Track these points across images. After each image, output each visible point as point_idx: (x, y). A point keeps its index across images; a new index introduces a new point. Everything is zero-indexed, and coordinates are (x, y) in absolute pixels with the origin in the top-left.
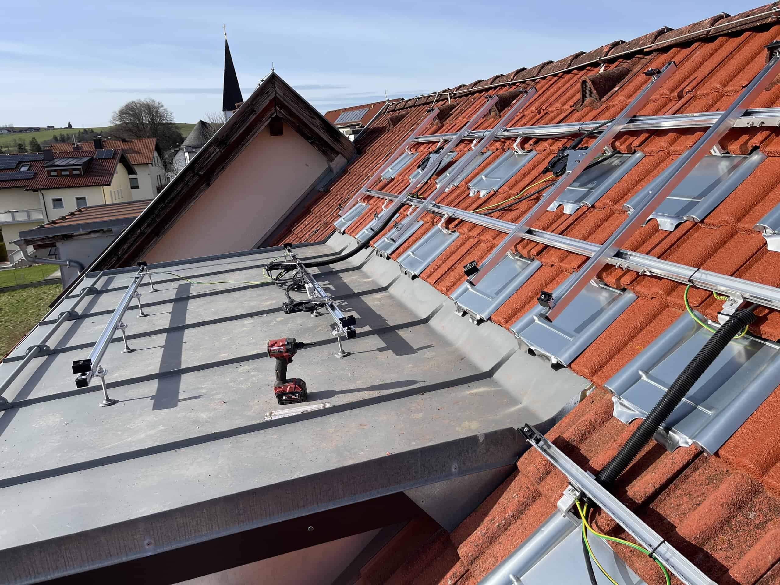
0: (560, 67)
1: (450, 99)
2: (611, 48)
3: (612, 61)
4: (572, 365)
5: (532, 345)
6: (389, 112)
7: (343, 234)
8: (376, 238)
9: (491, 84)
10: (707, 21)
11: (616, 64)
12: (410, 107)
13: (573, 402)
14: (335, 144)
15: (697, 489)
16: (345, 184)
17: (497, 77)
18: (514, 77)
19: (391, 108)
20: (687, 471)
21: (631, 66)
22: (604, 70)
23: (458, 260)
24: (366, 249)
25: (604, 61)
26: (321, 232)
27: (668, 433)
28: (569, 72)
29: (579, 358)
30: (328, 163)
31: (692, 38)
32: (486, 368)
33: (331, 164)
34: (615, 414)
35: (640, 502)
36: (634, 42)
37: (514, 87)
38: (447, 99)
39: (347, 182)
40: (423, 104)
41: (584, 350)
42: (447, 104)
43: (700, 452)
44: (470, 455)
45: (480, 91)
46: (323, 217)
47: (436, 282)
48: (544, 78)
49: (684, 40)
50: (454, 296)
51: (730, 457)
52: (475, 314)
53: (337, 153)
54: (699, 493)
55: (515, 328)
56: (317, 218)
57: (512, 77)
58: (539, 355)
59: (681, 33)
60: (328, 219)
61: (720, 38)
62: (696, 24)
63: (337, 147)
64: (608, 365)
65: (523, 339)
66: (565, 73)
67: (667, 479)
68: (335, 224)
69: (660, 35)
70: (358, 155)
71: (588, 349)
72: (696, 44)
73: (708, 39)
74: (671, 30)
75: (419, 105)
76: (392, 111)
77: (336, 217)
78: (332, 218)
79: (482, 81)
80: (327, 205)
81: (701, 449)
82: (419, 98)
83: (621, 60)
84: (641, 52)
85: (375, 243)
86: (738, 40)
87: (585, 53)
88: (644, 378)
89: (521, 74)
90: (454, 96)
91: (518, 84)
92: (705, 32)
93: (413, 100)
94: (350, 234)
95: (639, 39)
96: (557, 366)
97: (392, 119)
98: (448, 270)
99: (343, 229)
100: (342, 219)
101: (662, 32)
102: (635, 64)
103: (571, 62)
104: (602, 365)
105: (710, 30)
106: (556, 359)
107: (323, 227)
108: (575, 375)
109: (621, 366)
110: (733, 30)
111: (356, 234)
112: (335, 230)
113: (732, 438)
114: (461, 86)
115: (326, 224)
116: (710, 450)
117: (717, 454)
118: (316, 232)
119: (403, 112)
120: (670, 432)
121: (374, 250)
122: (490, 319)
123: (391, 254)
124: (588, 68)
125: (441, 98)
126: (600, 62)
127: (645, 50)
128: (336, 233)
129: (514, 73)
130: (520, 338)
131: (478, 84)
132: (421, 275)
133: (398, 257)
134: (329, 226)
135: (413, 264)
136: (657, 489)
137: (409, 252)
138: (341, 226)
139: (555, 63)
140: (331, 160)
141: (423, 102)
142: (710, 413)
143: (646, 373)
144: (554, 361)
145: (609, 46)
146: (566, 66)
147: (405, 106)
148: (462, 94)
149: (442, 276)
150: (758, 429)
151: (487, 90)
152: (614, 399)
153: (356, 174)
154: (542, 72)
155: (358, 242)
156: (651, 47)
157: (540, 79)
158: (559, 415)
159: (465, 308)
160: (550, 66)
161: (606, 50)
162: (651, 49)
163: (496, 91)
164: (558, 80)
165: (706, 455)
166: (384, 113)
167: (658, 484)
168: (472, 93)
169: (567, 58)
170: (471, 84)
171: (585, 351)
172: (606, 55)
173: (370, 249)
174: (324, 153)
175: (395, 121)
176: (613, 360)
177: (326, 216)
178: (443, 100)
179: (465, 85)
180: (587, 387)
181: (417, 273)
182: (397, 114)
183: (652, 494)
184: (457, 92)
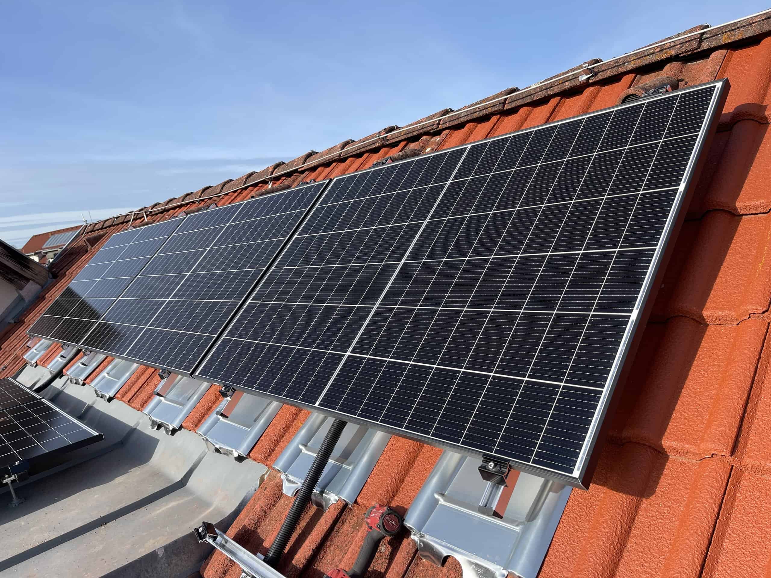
0: (237, 185)
1: (147, 217)
2: (275, 169)
3: (277, 179)
4: (251, 454)
5: (217, 444)
6: (88, 233)
7: (35, 367)
8: (69, 365)
9: (183, 201)
10: (338, 146)
11: (281, 181)
12: (109, 227)
13: (253, 489)
14: (24, 271)
15: (346, 539)
16: (39, 312)
17: (188, 195)
18: (201, 194)
19: (90, 228)
20: (338, 525)
21: (291, 183)
22: (272, 186)
23: (152, 373)
24: (60, 378)
25: (271, 179)
26: (9, 369)
27: (322, 495)
28: (246, 188)
29: (256, 447)
30: (18, 293)
31: (330, 160)
32: (178, 477)
33: (21, 292)
34: (284, 491)
35: (301, 567)
36: (290, 163)
37: (203, 203)
38: (143, 217)
39: (41, 309)
40: (122, 223)
41: (260, 438)
42: (144, 222)
43: (346, 505)
45: (174, 208)
46: (12, 351)
47: (130, 400)
48: (227, 194)
49: (325, 161)
50: (147, 410)
51: (365, 502)
52: (168, 425)
53: (28, 280)
54: (346, 543)
55: (202, 429)
56: (6, 353)
57: (199, 194)
58: (224, 454)
59: (322, 156)
60: (18, 352)
61: (349, 159)
62: (331, 148)
63: (27, 274)
64: (278, 446)
65: (209, 439)
66: (243, 189)
67: (322, 538)
68: (25, 357)
69: (309, 157)
70: (54, 280)
71: (263, 436)
72: (334, 164)
73: (341, 160)
74: (317, 153)
75: (118, 225)
76: (91, 232)
77: (28, 349)
78: (23, 350)
79: (175, 199)
80: (18, 338)
81: (344, 502)
82: (117, 218)
83: (284, 178)
84: (296, 171)
85: (67, 370)
86: (360, 160)
87: (256, 172)
88: (304, 450)
89: (207, 192)
90: (150, 214)
91: (206, 200)
92: (338, 155)
93: (110, 220)
94: (43, 365)
95: (294, 161)
96: (240, 459)
97: (88, 240)
98: (142, 385)
99: (33, 362)
100: (33, 350)
101: (309, 155)
102: (294, 181)
103: (246, 180)
104: (272, 450)
105: (341, 153)
106: (237, 453)
107: (13, 362)
108: (255, 462)
109: (288, 442)
110: (356, 152)
111: (48, 364)
112: (27, 363)
113: (366, 485)
114: (156, 205)
115: (17, 358)
116: (350, 502)
117: (356, 502)
118: (3, 370)
119: (102, 232)
120: (324, 495)
121: (69, 379)
122: (181, 427)
123: (85, 379)
124: (260, 185)
125: (139, 216)
126: (268, 180)
127: (299, 170)
128: (28, 367)
129: (201, 191)
130: (207, 440)
131: (171, 202)
132: (116, 396)
133: (92, 381)
134: (20, 360)
135: (109, 385)
136: (314, 550)
137: (104, 374)
138: (32, 359)
139: (233, 181)
140: (21, 288)
141: (121, 222)
142: (350, 468)
143: (305, 446)
144: (236, 455)
145: (273, 167)
146: (242, 184)
147: (103, 226)
148: (158, 212)
149: (136, 392)
150: (382, 471)
151: (180, 206)
152: (283, 477)
153: (51, 300)
154: (224, 189)
155: (51, 372)
156: (303, 167)
157: (223, 196)
158: (241, 506)
159: (158, 421)
160: (230, 184)
161: (271, 170)
162: (303, 169)
163: (187, 207)
164: (237, 195)
165: (350, 506)
166: (82, 234)
167: (315, 545)
168: (168, 210)
169: (242, 177)
170: (165, 202)
171: (262, 438)
172: (272, 174)
173: (64, 378)
174: (11, 281)
175: (94, 241)
176: (282, 441)
177: (16, 349)
178: (140, 218)
179: (160, 203)
180: (265, 472)
181: (111, 394)
182: (96, 234)
183: (310, 556)
184: (153, 210)
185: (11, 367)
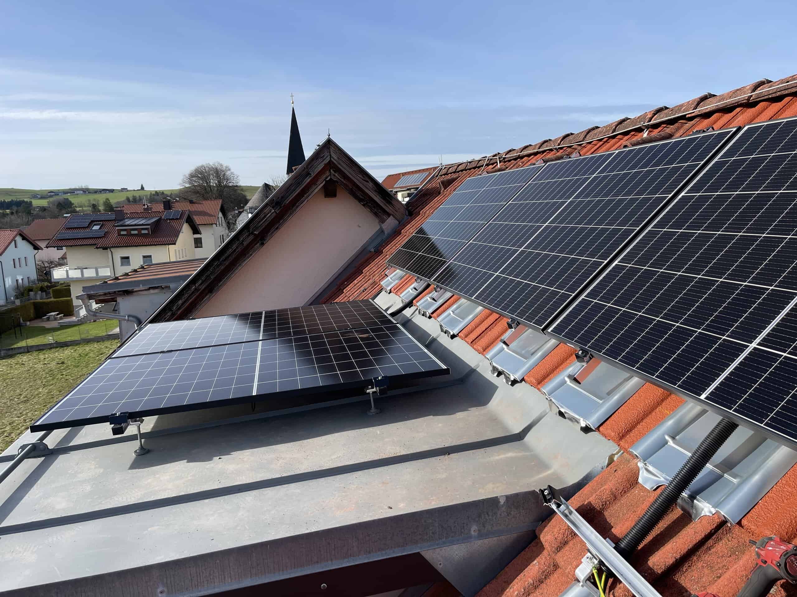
0: (605, 133)
1: (500, 163)
2: (655, 114)
3: (656, 126)
4: (601, 429)
5: (562, 407)
6: (441, 176)
7: (389, 293)
8: (419, 297)
9: (539, 148)
10: (748, 87)
11: (660, 129)
12: (462, 171)
13: (600, 466)
14: (386, 206)
15: (719, 561)
16: (395, 245)
17: (545, 142)
18: (561, 142)
19: (444, 171)
20: (710, 542)
21: (673, 131)
22: (648, 134)
23: (496, 320)
24: (410, 308)
25: (648, 127)
26: (368, 291)
27: (693, 502)
28: (614, 137)
29: (608, 422)
30: (380, 225)
31: (733, 104)
32: (517, 429)
33: (382, 225)
34: (640, 480)
35: (659, 572)
36: (677, 108)
37: (561, 151)
38: (497, 162)
39: (397, 243)
40: (474, 168)
41: (613, 414)
42: (496, 167)
43: (724, 523)
44: (490, 517)
45: (529, 155)
46: (372, 276)
47: (473, 341)
48: (590, 143)
49: (726, 106)
50: (489, 355)
51: (753, 527)
52: (509, 375)
53: (389, 215)
54: (721, 565)
55: (547, 388)
56: (366, 277)
57: (559, 142)
58: (569, 419)
59: (723, 99)
60: (376, 278)
61: (761, 104)
62: (738, 90)
63: (388, 209)
64: (636, 429)
65: (553, 400)
66: (610, 138)
67: (688, 549)
68: (382, 283)
69: (703, 101)
70: (409, 217)
71: (617, 412)
72: (738, 110)
73: (749, 104)
74: (714, 96)
75: (470, 169)
76: (444, 175)
77: (384, 277)
78: (380, 277)
79: (530, 145)
80: (377, 265)
81: (723, 518)
82: (470, 162)
83: (665, 125)
84: (683, 117)
85: (417, 302)
86: (779, 105)
87: (629, 119)
88: (671, 443)
89: (567, 139)
90: (503, 160)
91: (565, 148)
92: (747, 98)
93: (464, 164)
94: (396, 293)
95: (681, 106)
96: (586, 430)
97: (443, 183)
98: (486, 329)
99: (389, 288)
100: (389, 278)
101: (704, 99)
102: (678, 129)
103: (616, 128)
104: (629, 431)
105: (751, 96)
106: (585, 423)
107: (371, 286)
108: (604, 438)
109: (649, 429)
110: (774, 95)
111: (401, 293)
112: (382, 289)
113: (756, 507)
114: (510, 151)
115: (374, 283)
116: (732, 520)
117: (739, 523)
118: (364, 291)
119: (454, 176)
120: (695, 501)
121: (417, 309)
122: (523, 380)
123: (433, 313)
124: (632, 133)
125: (491, 162)
126: (643, 128)
127: (687, 116)
128: (383, 292)
129: (561, 138)
130: (551, 400)
131: (527, 149)
132: (459, 334)
133: (438, 316)
134: (377, 285)
135: (453, 323)
136: (677, 559)
137: (450, 311)
138: (388, 286)
139: (600, 129)
140: (382, 221)
141: (474, 166)
142: (735, 481)
143: (673, 438)
144: (583, 424)
145: (653, 112)
146: (611, 132)
147: (456, 169)
148: (512, 158)
149: (480, 335)
150: (782, 498)
151: (535, 154)
152: (640, 465)
153: (405, 235)
154: (588, 137)
155: (402, 301)
156: (694, 112)
157: (586, 144)
158: (586, 480)
159: (500, 368)
160: (596, 131)
161: (649, 116)
162: (693, 115)
163: (543, 155)
164: (603, 144)
165: (729, 525)
166: (437, 176)
167: (679, 554)
168: (522, 157)
169: (612, 124)
170: (520, 149)
171: (615, 414)
172: (650, 121)
173: (413, 308)
174: (376, 214)
175: (447, 184)
176: (641, 424)
177: (375, 275)
178: (493, 164)
179: (514, 150)
180: (615, 452)
181: (455, 332)
182: (449, 177)
183: (672, 564)
184: (506, 156)
185: (370, 290)
